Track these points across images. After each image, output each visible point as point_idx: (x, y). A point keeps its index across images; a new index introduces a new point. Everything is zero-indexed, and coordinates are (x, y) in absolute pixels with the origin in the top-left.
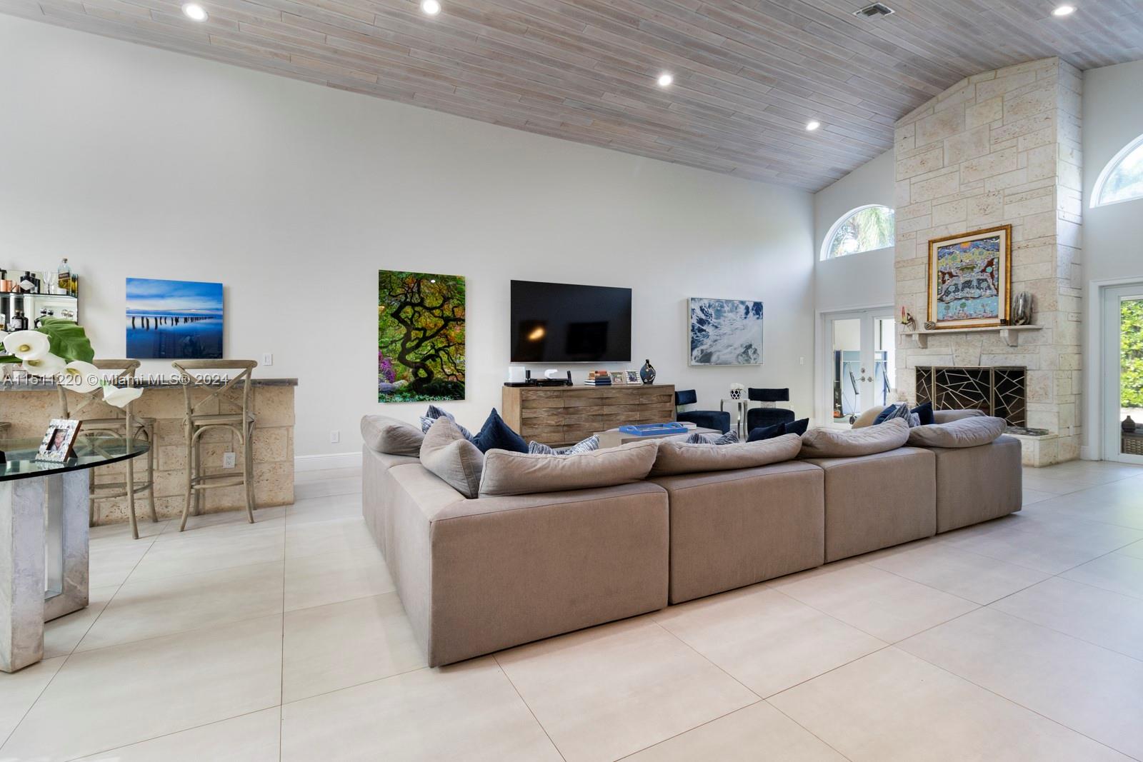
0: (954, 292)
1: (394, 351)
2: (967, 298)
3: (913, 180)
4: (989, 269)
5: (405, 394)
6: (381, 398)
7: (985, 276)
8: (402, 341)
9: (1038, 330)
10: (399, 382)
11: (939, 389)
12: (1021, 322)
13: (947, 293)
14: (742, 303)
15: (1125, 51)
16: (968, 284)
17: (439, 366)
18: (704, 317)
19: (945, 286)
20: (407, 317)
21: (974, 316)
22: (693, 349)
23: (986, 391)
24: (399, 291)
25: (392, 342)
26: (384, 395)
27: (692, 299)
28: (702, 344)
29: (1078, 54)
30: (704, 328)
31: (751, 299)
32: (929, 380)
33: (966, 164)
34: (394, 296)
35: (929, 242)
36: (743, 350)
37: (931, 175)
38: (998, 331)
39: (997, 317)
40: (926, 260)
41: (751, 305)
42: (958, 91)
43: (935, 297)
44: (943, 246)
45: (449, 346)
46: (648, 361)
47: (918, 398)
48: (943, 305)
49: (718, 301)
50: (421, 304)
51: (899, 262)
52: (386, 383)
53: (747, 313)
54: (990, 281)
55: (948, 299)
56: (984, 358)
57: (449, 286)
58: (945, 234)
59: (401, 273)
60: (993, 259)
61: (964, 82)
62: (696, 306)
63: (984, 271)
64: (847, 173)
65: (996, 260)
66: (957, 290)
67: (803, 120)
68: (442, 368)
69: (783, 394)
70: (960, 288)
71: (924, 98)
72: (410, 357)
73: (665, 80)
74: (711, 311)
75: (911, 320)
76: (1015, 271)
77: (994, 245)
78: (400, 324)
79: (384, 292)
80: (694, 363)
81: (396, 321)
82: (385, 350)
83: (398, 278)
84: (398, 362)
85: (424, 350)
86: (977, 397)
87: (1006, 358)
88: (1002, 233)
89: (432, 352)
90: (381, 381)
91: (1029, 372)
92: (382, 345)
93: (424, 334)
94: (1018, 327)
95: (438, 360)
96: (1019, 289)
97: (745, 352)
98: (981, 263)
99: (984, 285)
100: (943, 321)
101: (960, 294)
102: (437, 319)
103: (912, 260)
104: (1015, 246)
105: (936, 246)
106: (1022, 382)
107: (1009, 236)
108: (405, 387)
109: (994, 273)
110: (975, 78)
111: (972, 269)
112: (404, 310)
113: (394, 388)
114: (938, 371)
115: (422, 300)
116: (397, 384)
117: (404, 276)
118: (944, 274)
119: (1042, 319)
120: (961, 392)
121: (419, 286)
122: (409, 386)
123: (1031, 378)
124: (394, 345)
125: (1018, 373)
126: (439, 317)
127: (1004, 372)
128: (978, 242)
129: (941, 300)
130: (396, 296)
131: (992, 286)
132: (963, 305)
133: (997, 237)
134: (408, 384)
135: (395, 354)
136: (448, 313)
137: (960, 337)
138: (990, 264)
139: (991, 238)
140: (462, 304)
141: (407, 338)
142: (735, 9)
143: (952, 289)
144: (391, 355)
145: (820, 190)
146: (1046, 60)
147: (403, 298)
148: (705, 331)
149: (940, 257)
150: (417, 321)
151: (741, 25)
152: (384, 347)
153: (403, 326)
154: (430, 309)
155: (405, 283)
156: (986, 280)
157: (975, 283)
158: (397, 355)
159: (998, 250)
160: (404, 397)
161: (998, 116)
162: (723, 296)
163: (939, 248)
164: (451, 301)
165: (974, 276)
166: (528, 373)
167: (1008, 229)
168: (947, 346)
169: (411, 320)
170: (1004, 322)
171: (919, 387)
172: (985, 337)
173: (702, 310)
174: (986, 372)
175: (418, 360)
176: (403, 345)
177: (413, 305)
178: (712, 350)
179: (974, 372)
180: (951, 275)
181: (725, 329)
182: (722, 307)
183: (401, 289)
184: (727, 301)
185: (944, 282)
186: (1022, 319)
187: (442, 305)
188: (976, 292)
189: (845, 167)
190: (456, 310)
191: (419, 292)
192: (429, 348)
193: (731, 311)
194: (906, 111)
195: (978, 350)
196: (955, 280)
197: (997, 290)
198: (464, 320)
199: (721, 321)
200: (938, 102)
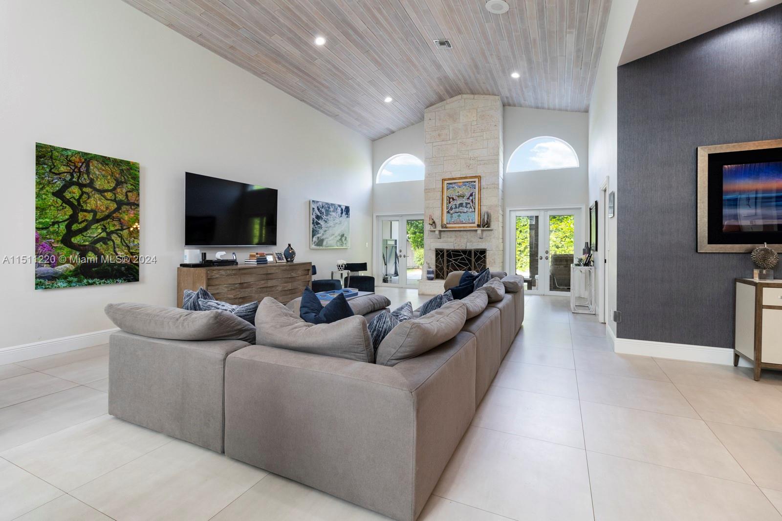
0: (455, 208)
1: (57, 233)
2: (461, 212)
3: (434, 145)
4: (471, 198)
5: (70, 279)
6: (38, 285)
7: (469, 201)
8: (66, 223)
9: (492, 230)
10: (63, 266)
11: (448, 261)
12: (486, 226)
13: (451, 209)
14: (340, 206)
15: (522, 102)
16: (461, 205)
17: (112, 250)
18: (319, 214)
19: (450, 205)
20: (73, 197)
21: (464, 222)
22: (313, 236)
23: (470, 261)
24: (63, 169)
25: (54, 224)
26: (42, 281)
27: (313, 201)
28: (318, 233)
29: (507, 98)
30: (319, 222)
31: (344, 204)
32: (443, 256)
33: (460, 141)
34: (56, 174)
35: (443, 180)
36: (339, 238)
37: (443, 143)
38: (476, 231)
39: (474, 223)
40: (441, 190)
41: (344, 208)
42: (457, 100)
43: (445, 210)
44: (449, 182)
45: (122, 230)
46: (289, 245)
47: (437, 266)
48: (449, 215)
49: (327, 204)
50: (91, 184)
51: (426, 189)
52: (46, 269)
53: (342, 213)
54: (471, 204)
55: (451, 212)
56: (468, 244)
57: (122, 170)
58: (450, 177)
59: (66, 150)
60: (473, 193)
61: (459, 97)
62: (314, 206)
63: (468, 198)
64: (393, 132)
65: (474, 193)
66: (456, 208)
67: (384, 94)
68: (115, 251)
69: (363, 267)
70: (458, 207)
71: (441, 99)
72: (76, 240)
73: (320, 41)
74: (323, 210)
75: (434, 222)
76: (482, 200)
77: (473, 185)
78: (64, 205)
79: (43, 168)
80: (313, 246)
81: (60, 201)
82: (45, 232)
83: (62, 155)
84: (62, 245)
85: (94, 233)
86: (466, 265)
87: (478, 244)
88: (477, 180)
89: (104, 235)
90: (38, 265)
91: (488, 252)
92: (41, 226)
93: (95, 215)
94: (485, 228)
95: (110, 243)
96: (484, 209)
97: (341, 239)
98: (468, 195)
99: (469, 206)
100: (450, 224)
101: (457, 210)
102: (109, 202)
103: (434, 189)
104: (482, 188)
105: (446, 182)
106: (485, 257)
107: (480, 181)
108: (70, 271)
109: (473, 200)
110: (465, 96)
111: (463, 197)
112: (70, 190)
113: (56, 273)
114: (448, 251)
115: (92, 181)
116: (60, 269)
117: (70, 153)
118: (450, 198)
119: (493, 225)
120: (459, 262)
121: (88, 166)
122: (75, 270)
123: (488, 254)
124: (56, 226)
125: (483, 252)
126: (111, 200)
127: (478, 252)
128: (466, 183)
129: (448, 212)
130: (59, 174)
131: (472, 207)
132: (459, 216)
133: (475, 182)
134: (74, 268)
135: (58, 236)
136: (121, 197)
137: (457, 232)
138: (471, 195)
139: (472, 182)
140: (136, 189)
141: (73, 219)
142: (379, 10)
143: (454, 207)
144: (52, 237)
145: (377, 140)
146: (495, 96)
147: (68, 177)
148: (319, 224)
149: (448, 189)
150: (85, 202)
151: (378, 22)
152: (42, 229)
153: (68, 206)
154: (101, 192)
155: (70, 161)
156: (469, 203)
157: (464, 205)
158: (60, 238)
159: (475, 188)
160: (70, 282)
161: (475, 119)
162: (330, 201)
163: (447, 184)
164: (125, 185)
165: (464, 201)
166: (204, 255)
167: (479, 177)
168: (451, 237)
169: (78, 200)
170: (479, 226)
171: (437, 261)
172: (469, 233)
173: (318, 209)
174: (470, 252)
175: (87, 243)
176: (68, 227)
177: (81, 186)
178: (324, 237)
179: (465, 252)
180: (453, 199)
181: (331, 223)
182: (329, 208)
183: (65, 167)
184: (332, 204)
185: (450, 203)
186: (486, 224)
187: (115, 189)
188: (465, 210)
189: (393, 128)
190: (129, 194)
191: (88, 173)
192: (100, 231)
193: (334, 211)
194: (431, 105)
195: (466, 240)
196: (455, 202)
197: (475, 209)
198: (138, 205)
199: (328, 217)
200: (447, 104)
